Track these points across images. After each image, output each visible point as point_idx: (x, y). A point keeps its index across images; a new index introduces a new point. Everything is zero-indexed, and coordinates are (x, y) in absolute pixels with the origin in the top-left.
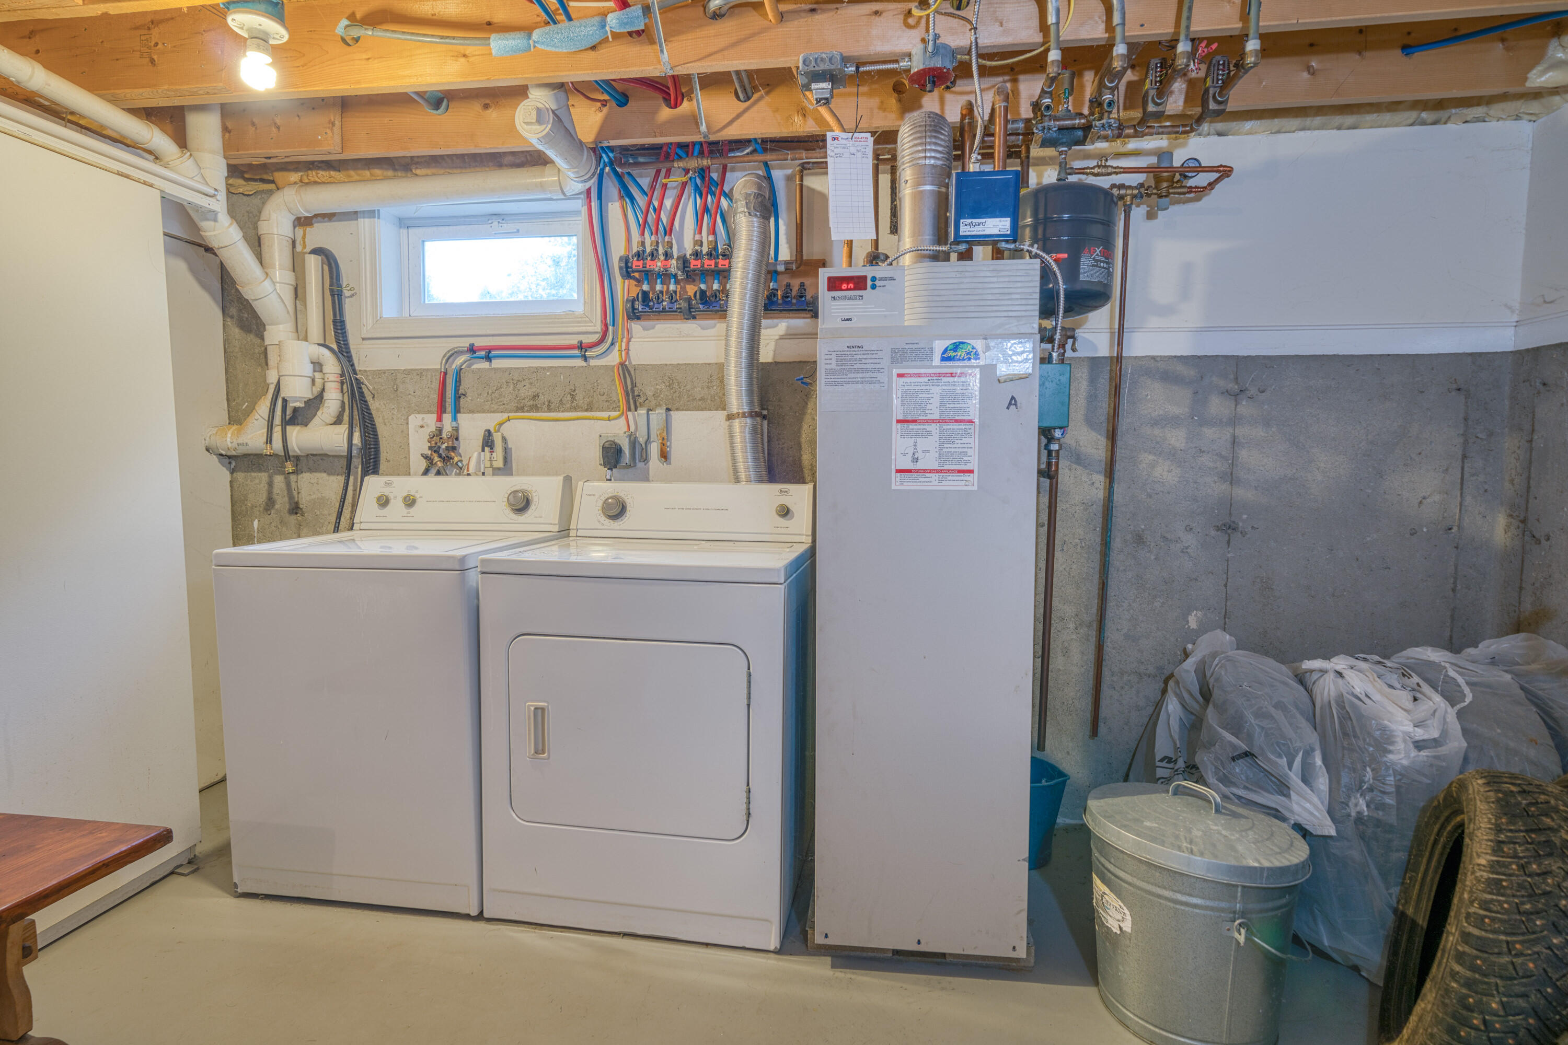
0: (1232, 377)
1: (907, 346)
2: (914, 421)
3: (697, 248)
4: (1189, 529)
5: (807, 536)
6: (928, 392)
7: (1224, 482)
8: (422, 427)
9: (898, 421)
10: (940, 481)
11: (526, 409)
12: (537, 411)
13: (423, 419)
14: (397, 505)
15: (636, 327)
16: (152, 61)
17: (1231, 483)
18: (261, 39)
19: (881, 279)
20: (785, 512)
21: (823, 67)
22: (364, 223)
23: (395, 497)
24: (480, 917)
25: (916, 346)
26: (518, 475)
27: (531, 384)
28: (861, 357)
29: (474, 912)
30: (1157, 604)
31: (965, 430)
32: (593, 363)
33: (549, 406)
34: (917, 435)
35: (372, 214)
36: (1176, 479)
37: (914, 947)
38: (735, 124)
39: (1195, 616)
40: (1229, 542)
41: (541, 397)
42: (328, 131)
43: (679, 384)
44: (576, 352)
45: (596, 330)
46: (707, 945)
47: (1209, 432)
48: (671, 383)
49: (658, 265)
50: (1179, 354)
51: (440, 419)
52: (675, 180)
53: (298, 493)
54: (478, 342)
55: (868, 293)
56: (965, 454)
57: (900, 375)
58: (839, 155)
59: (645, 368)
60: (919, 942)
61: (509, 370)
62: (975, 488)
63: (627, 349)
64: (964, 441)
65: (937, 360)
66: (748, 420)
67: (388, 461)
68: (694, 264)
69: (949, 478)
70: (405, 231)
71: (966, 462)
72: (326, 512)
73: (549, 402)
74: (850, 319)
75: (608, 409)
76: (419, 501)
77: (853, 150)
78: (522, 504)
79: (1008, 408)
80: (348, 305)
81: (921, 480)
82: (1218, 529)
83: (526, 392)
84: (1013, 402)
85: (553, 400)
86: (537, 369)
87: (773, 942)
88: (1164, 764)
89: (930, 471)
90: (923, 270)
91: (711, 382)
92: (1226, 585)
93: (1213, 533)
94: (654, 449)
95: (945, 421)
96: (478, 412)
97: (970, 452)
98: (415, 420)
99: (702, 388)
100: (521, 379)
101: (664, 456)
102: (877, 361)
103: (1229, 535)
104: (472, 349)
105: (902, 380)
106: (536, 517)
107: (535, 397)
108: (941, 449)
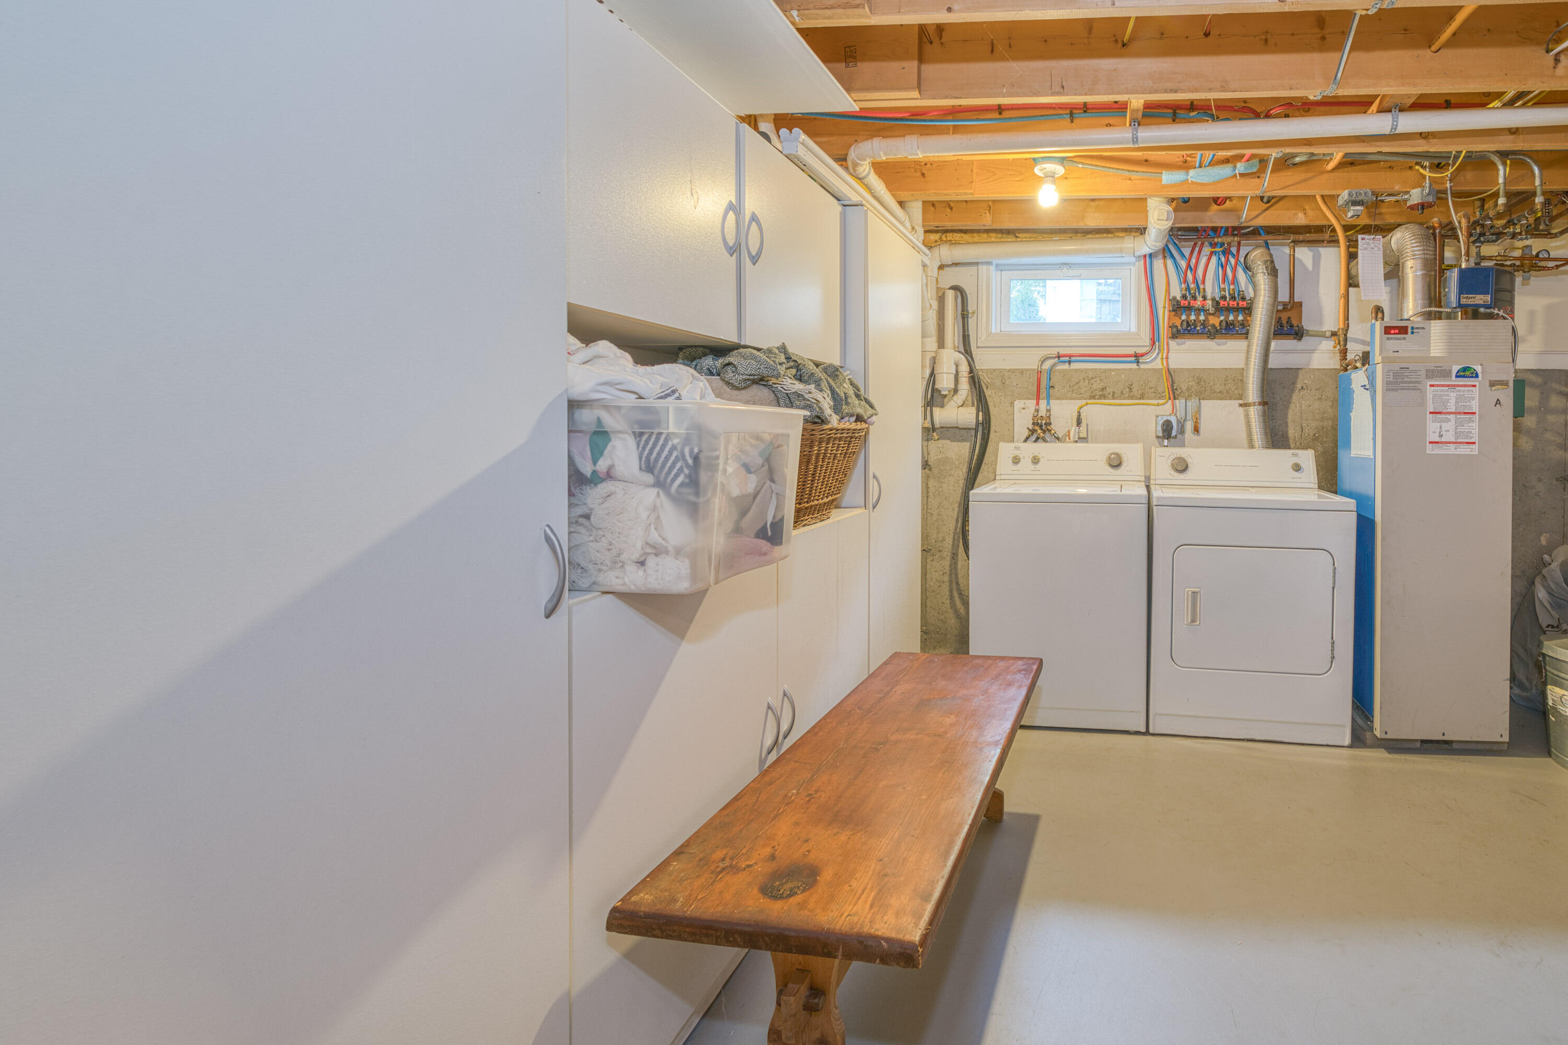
0: (1563, 383)
1: (1436, 369)
2: (1440, 413)
3: (1223, 293)
4: (1540, 480)
5: (1314, 483)
6: (1448, 395)
7: (1561, 450)
8: (1024, 408)
9: (1430, 413)
10: (1456, 449)
11: (1097, 397)
12: (1105, 399)
13: (1025, 403)
14: (1026, 463)
15: (1173, 343)
16: (923, 175)
17: (1565, 450)
18: (1051, 176)
19: (1417, 328)
20: (1297, 468)
21: (1360, 198)
22: (983, 268)
23: (1024, 457)
24: (1147, 733)
25: (1441, 368)
26: (1092, 442)
27: (1101, 380)
28: (1408, 374)
29: (1143, 730)
30: (1521, 529)
31: (1470, 418)
32: (1142, 366)
33: (1113, 395)
34: (1442, 421)
35: (988, 263)
36: (1531, 448)
37: (1441, 738)
38: (1260, 217)
39: (1545, 537)
40: (1564, 489)
41: (1108, 389)
42: (987, 212)
43: (1204, 381)
44: (1133, 359)
45: (1145, 344)
46: (1303, 744)
47: (1551, 418)
48: (1199, 381)
49: (1198, 303)
50: (1530, 368)
51: (1038, 404)
52: (1207, 250)
53: (928, 454)
54: (1063, 351)
55: (1409, 335)
56: (1471, 432)
57: (1431, 386)
58: (1365, 249)
59: (1181, 370)
60: (1444, 734)
61: (1082, 371)
62: (1477, 453)
63: (1167, 358)
64: (1470, 424)
65: (1454, 378)
66: (1261, 407)
67: (996, 432)
68: (1222, 303)
69: (1462, 447)
70: (999, 273)
71: (1471, 438)
72: (948, 468)
73: (1114, 392)
74: (1398, 352)
75: (1155, 398)
76: (1041, 460)
77: (1372, 246)
78: (1116, 463)
79: (1495, 406)
80: (971, 322)
81: (1444, 448)
82: (1557, 480)
83: (1097, 385)
84: (1498, 402)
85: (1116, 391)
86: (1105, 371)
87: (1347, 741)
88: (1550, 629)
89: (1450, 443)
90: (1441, 324)
91: (1227, 381)
92: (1563, 517)
93: (1555, 482)
94: (1189, 426)
95: (1459, 413)
96: (1063, 399)
97: (1473, 431)
98: (1018, 404)
99: (1221, 385)
100: (1093, 377)
101: (1196, 430)
102: (1418, 377)
103: (1565, 484)
104: (1059, 357)
105: (1432, 388)
106: (1128, 471)
107: (1103, 389)
108: (1456, 429)
